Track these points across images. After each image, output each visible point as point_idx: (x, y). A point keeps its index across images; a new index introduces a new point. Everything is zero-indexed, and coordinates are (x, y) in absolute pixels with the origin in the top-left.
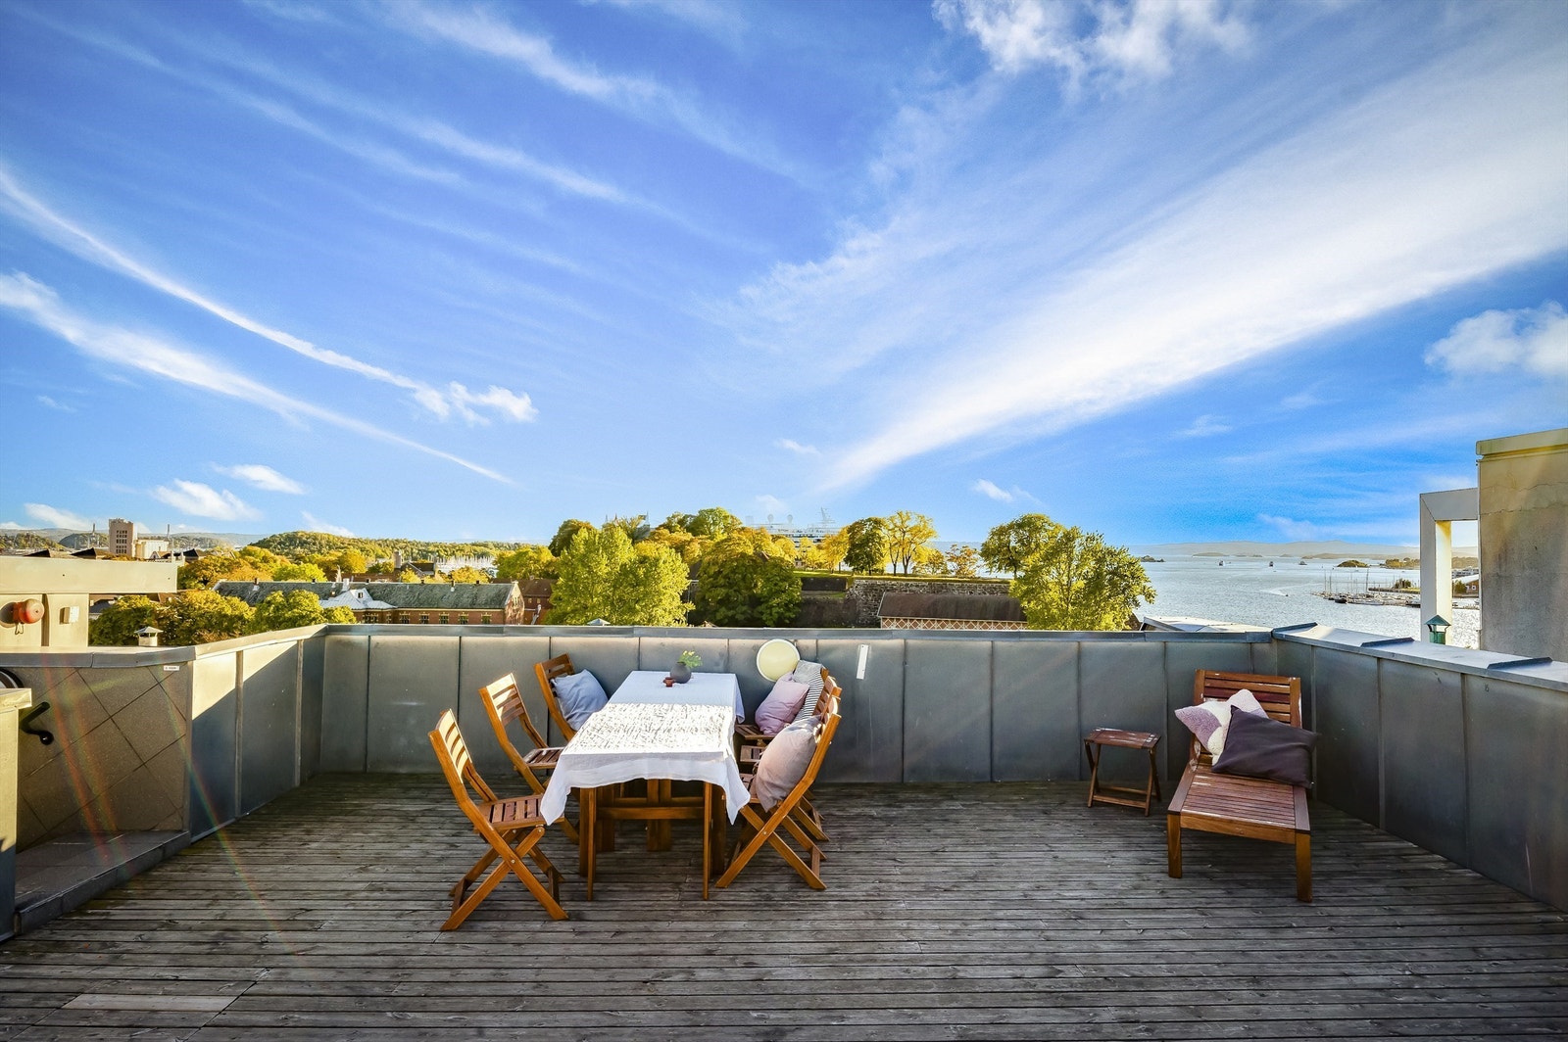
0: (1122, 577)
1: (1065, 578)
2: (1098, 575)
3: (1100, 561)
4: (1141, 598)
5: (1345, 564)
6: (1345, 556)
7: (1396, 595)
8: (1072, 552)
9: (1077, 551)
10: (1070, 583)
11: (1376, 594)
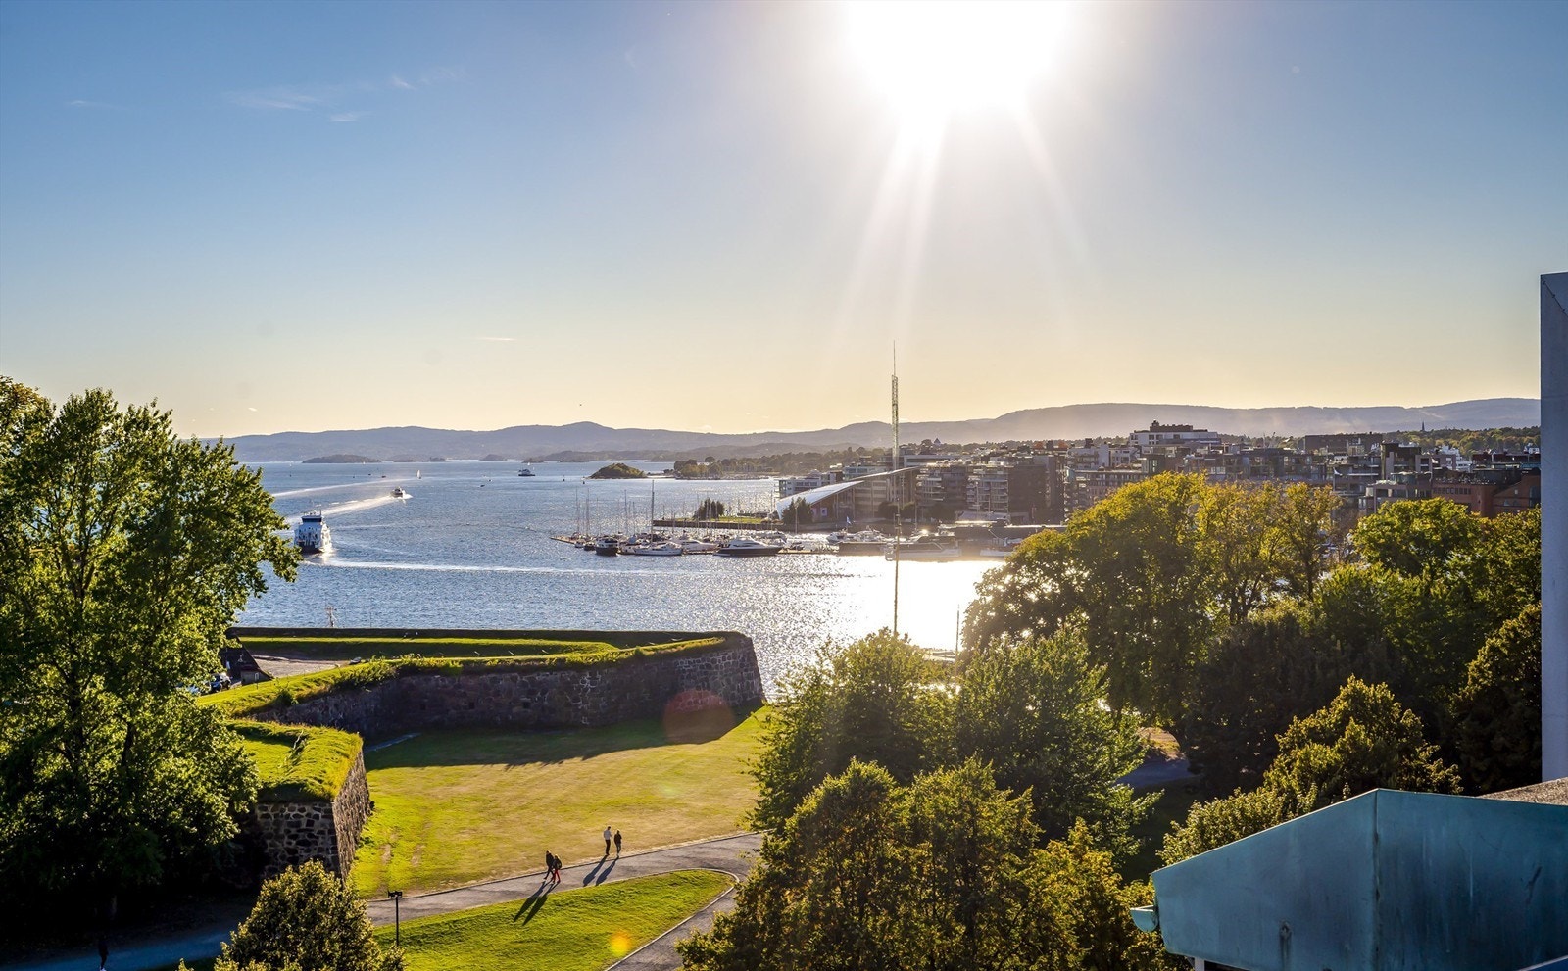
0: (223, 518)
1: (71, 526)
2: (165, 518)
3: (168, 480)
4: (266, 569)
5: (606, 473)
6: (601, 455)
7: (702, 533)
8: (88, 459)
9: (102, 456)
10: (85, 542)
11: (668, 531)
